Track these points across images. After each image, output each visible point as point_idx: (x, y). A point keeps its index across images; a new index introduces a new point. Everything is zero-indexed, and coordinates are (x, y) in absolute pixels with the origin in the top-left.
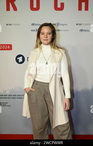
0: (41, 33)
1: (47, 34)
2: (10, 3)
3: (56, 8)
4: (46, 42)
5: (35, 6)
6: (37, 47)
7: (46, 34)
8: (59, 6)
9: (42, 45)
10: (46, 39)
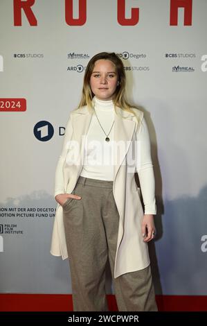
0: (93, 74)
1: (106, 76)
2: (22, 9)
3: (122, 21)
4: (104, 94)
5: (76, 16)
6: (85, 104)
7: (104, 75)
8: (128, 15)
9: (95, 99)
10: (104, 86)
